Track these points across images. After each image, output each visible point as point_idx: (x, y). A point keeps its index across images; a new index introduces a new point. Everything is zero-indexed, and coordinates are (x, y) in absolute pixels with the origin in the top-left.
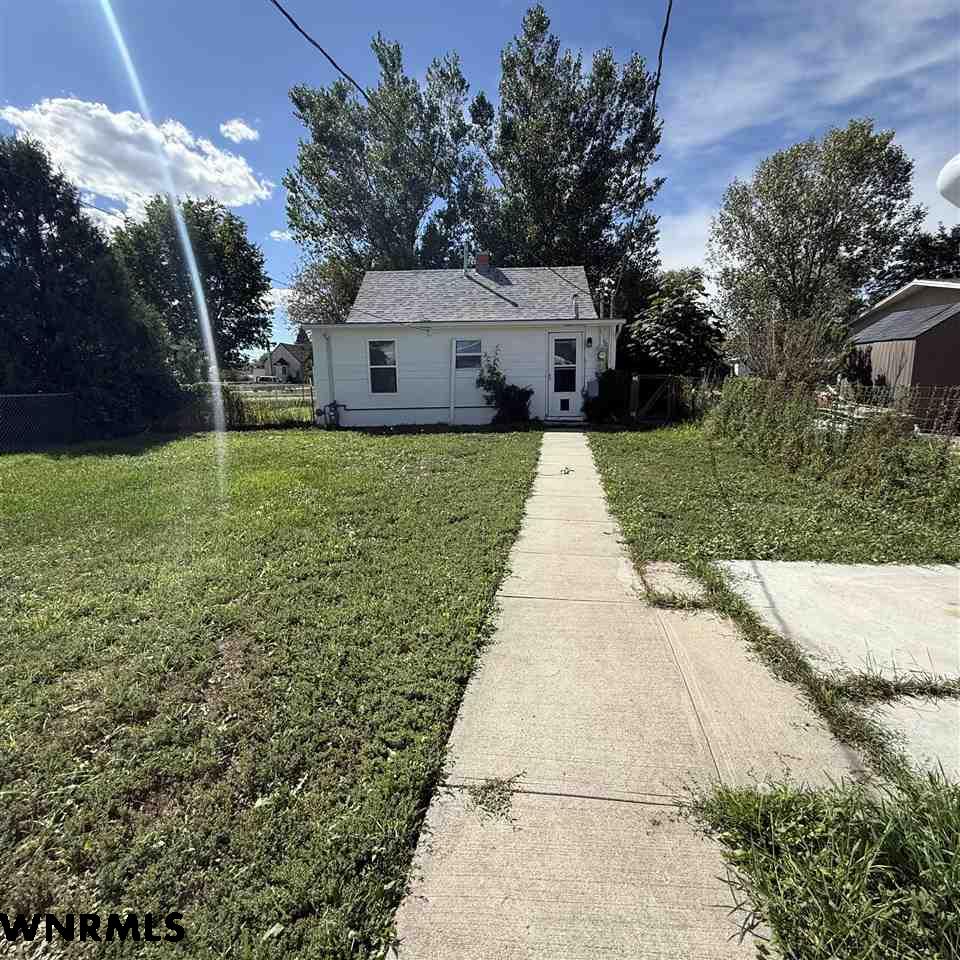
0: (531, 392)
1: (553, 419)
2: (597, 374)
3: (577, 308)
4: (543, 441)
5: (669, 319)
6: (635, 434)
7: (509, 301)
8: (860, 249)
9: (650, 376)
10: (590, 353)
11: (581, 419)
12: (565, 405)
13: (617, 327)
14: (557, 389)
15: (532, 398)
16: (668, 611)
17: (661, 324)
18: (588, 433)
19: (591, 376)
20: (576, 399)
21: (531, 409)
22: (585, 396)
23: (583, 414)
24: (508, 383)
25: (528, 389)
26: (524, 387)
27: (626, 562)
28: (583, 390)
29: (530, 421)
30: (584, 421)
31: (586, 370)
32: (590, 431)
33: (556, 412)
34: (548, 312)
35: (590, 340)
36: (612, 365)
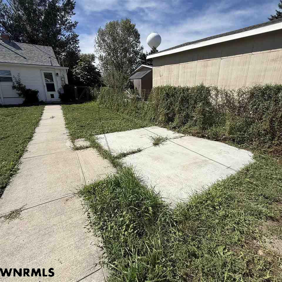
0: (38, 92)
1: (49, 101)
2: (62, 86)
3: (51, 62)
4: (45, 108)
5: (84, 69)
6: (77, 105)
7: (21, 56)
8: (132, 55)
9: (81, 87)
10: (58, 78)
11: (59, 101)
12: (52, 96)
13: (66, 70)
14: (48, 91)
15: (38, 94)
16: (79, 151)
17: (82, 70)
18: (62, 105)
19: (60, 86)
20: (56, 94)
21: (39, 98)
22: (59, 93)
23: (60, 99)
24: (27, 88)
25: (36, 90)
26: (34, 90)
27: (69, 140)
28: (58, 91)
29: (39, 102)
30: (61, 101)
31: (58, 85)
32: (62, 104)
33: (49, 99)
34: (40, 62)
35: (57, 74)
36: (67, 83)
